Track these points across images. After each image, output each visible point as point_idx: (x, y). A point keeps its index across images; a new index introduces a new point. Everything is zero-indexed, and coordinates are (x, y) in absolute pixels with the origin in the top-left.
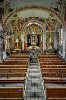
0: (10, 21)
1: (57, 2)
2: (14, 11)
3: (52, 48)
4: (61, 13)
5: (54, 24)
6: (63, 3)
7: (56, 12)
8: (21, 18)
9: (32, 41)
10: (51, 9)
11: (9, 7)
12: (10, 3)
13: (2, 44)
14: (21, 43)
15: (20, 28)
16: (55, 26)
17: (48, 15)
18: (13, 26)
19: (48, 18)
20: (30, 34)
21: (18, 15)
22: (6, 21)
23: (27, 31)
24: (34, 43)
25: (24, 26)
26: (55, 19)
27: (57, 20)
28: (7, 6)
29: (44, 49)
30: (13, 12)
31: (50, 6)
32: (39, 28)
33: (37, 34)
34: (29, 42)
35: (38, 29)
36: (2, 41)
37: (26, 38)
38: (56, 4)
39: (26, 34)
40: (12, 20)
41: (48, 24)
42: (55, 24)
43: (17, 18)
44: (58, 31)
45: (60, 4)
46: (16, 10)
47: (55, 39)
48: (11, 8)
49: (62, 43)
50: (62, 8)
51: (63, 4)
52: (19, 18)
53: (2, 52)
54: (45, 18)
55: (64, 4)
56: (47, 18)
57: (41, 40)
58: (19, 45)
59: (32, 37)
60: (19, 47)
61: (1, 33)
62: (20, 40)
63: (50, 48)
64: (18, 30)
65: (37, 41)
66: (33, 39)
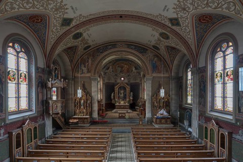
0: (65, 47)
1: (175, 4)
2: (73, 24)
3: (165, 114)
4: (185, 29)
5: (172, 58)
6: (189, 5)
7: (174, 27)
8: (91, 43)
10: (163, 22)
11: (64, 15)
12: (65, 5)
13: (43, 101)
14: (91, 102)
15: (90, 65)
16: (172, 62)
17: (157, 35)
18: (71, 61)
19: (157, 43)
20: (112, 81)
21: (85, 35)
22: (54, 48)
23: (105, 73)
24: (122, 103)
25: (99, 62)
26: (173, 45)
27: (178, 47)
28: (56, 10)
29: (147, 116)
30: (71, 26)
31: (160, 15)
32: (136, 69)
33: (132, 81)
34: (111, 100)
35: (134, 69)
36: (42, 93)
37: (104, 90)
38: (174, 8)
39: (103, 80)
40: (69, 45)
41: (157, 56)
42: (174, 58)
43: (82, 41)
44: (180, 75)
45: (184, 9)
46: (78, 22)
47: (173, 92)
48: (66, 16)
49: (189, 101)
50: (187, 18)
51: (189, 8)
52: (87, 43)
53: (44, 119)
54: (149, 43)
55: (191, 8)
56: (153, 43)
57: (140, 96)
58: (87, 107)
59: (119, 89)
60: (87, 110)
61: (41, 75)
62: (89, 95)
63: (162, 114)
64: (84, 71)
65: (131, 98)
66: (121, 93)
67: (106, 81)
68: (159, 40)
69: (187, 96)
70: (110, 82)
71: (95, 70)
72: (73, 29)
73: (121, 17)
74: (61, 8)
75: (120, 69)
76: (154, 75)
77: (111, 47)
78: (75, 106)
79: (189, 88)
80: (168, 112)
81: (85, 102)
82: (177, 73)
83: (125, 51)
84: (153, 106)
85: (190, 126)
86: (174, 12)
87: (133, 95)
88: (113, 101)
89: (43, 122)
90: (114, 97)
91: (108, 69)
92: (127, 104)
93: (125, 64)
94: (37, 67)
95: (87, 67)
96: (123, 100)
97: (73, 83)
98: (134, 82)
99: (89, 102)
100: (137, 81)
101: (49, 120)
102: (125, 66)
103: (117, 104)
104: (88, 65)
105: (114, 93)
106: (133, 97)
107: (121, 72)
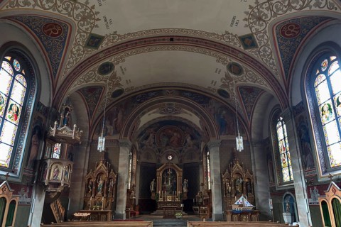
0: (84, 85)
1: (247, 13)
2: (103, 46)
3: (248, 204)
4: (265, 51)
5: (249, 109)
6: (266, 11)
7: (248, 51)
8: (124, 86)
9: (164, 189)
10: (232, 44)
11: (92, 28)
12: (97, 13)
13: (35, 161)
14: (116, 185)
15: (119, 122)
16: (250, 115)
18: (90, 114)
19: (224, 85)
20: (153, 160)
21: (117, 68)
22: (69, 80)
23: (142, 146)
24: (169, 198)
25: (134, 117)
26: (249, 83)
27: (257, 84)
28: (84, 19)
29: (214, 212)
30: (100, 49)
31: (227, 33)
32: (193, 138)
33: (186, 161)
34: (150, 193)
35: (189, 139)
36: (38, 146)
37: (138, 175)
38: (246, 19)
39: (138, 158)
40: (92, 82)
41: (226, 108)
42: (253, 108)
43: (111, 78)
44: (265, 136)
45: (260, 19)
46: (110, 45)
47: (257, 167)
48: (95, 31)
49: (286, 178)
50: (265, 33)
51: (266, 16)
52: (118, 84)
53: (30, 196)
54: (212, 86)
55: (269, 15)
56: (218, 86)
57: (201, 182)
58: (107, 192)
59: (163, 174)
60: (107, 198)
61: (42, 116)
62: (114, 171)
63: (241, 206)
64: (109, 131)
65: (185, 190)
66: (167, 182)
67: (143, 159)
68: (227, 77)
69: (280, 169)
70: (150, 161)
71: (127, 130)
72: (101, 55)
73: (172, 40)
74: (90, 16)
75: (166, 139)
76: (223, 137)
77: (153, 94)
78: (87, 191)
79: (282, 156)
80: (253, 201)
81: (106, 184)
82: (260, 134)
83: (175, 100)
84: (224, 192)
85: (295, 219)
86: (246, 26)
87: (188, 183)
88: (153, 195)
89: (28, 200)
90: (155, 188)
91: (147, 138)
92: (177, 200)
93: (175, 131)
94: (39, 102)
95: (113, 125)
96: (171, 193)
97: (89, 150)
98: (189, 161)
99: (112, 183)
100: (194, 160)
101: (40, 200)
102: (175, 134)
103: (161, 200)
104: (116, 121)
105: (156, 181)
106: (188, 188)
107: (167, 145)
